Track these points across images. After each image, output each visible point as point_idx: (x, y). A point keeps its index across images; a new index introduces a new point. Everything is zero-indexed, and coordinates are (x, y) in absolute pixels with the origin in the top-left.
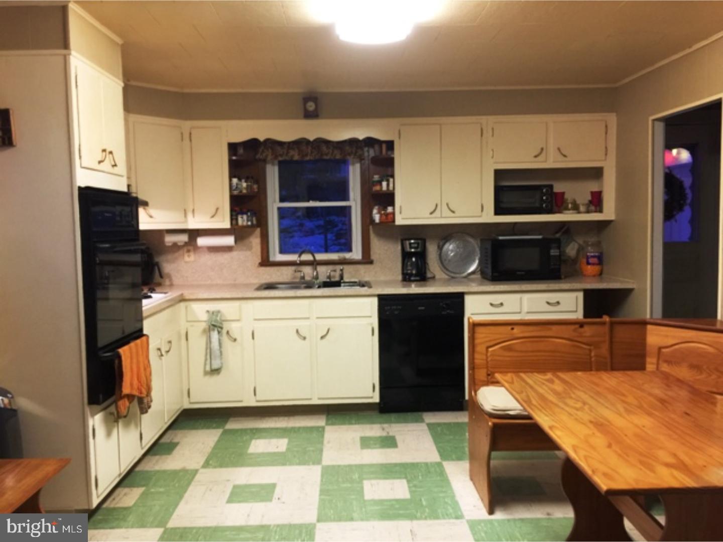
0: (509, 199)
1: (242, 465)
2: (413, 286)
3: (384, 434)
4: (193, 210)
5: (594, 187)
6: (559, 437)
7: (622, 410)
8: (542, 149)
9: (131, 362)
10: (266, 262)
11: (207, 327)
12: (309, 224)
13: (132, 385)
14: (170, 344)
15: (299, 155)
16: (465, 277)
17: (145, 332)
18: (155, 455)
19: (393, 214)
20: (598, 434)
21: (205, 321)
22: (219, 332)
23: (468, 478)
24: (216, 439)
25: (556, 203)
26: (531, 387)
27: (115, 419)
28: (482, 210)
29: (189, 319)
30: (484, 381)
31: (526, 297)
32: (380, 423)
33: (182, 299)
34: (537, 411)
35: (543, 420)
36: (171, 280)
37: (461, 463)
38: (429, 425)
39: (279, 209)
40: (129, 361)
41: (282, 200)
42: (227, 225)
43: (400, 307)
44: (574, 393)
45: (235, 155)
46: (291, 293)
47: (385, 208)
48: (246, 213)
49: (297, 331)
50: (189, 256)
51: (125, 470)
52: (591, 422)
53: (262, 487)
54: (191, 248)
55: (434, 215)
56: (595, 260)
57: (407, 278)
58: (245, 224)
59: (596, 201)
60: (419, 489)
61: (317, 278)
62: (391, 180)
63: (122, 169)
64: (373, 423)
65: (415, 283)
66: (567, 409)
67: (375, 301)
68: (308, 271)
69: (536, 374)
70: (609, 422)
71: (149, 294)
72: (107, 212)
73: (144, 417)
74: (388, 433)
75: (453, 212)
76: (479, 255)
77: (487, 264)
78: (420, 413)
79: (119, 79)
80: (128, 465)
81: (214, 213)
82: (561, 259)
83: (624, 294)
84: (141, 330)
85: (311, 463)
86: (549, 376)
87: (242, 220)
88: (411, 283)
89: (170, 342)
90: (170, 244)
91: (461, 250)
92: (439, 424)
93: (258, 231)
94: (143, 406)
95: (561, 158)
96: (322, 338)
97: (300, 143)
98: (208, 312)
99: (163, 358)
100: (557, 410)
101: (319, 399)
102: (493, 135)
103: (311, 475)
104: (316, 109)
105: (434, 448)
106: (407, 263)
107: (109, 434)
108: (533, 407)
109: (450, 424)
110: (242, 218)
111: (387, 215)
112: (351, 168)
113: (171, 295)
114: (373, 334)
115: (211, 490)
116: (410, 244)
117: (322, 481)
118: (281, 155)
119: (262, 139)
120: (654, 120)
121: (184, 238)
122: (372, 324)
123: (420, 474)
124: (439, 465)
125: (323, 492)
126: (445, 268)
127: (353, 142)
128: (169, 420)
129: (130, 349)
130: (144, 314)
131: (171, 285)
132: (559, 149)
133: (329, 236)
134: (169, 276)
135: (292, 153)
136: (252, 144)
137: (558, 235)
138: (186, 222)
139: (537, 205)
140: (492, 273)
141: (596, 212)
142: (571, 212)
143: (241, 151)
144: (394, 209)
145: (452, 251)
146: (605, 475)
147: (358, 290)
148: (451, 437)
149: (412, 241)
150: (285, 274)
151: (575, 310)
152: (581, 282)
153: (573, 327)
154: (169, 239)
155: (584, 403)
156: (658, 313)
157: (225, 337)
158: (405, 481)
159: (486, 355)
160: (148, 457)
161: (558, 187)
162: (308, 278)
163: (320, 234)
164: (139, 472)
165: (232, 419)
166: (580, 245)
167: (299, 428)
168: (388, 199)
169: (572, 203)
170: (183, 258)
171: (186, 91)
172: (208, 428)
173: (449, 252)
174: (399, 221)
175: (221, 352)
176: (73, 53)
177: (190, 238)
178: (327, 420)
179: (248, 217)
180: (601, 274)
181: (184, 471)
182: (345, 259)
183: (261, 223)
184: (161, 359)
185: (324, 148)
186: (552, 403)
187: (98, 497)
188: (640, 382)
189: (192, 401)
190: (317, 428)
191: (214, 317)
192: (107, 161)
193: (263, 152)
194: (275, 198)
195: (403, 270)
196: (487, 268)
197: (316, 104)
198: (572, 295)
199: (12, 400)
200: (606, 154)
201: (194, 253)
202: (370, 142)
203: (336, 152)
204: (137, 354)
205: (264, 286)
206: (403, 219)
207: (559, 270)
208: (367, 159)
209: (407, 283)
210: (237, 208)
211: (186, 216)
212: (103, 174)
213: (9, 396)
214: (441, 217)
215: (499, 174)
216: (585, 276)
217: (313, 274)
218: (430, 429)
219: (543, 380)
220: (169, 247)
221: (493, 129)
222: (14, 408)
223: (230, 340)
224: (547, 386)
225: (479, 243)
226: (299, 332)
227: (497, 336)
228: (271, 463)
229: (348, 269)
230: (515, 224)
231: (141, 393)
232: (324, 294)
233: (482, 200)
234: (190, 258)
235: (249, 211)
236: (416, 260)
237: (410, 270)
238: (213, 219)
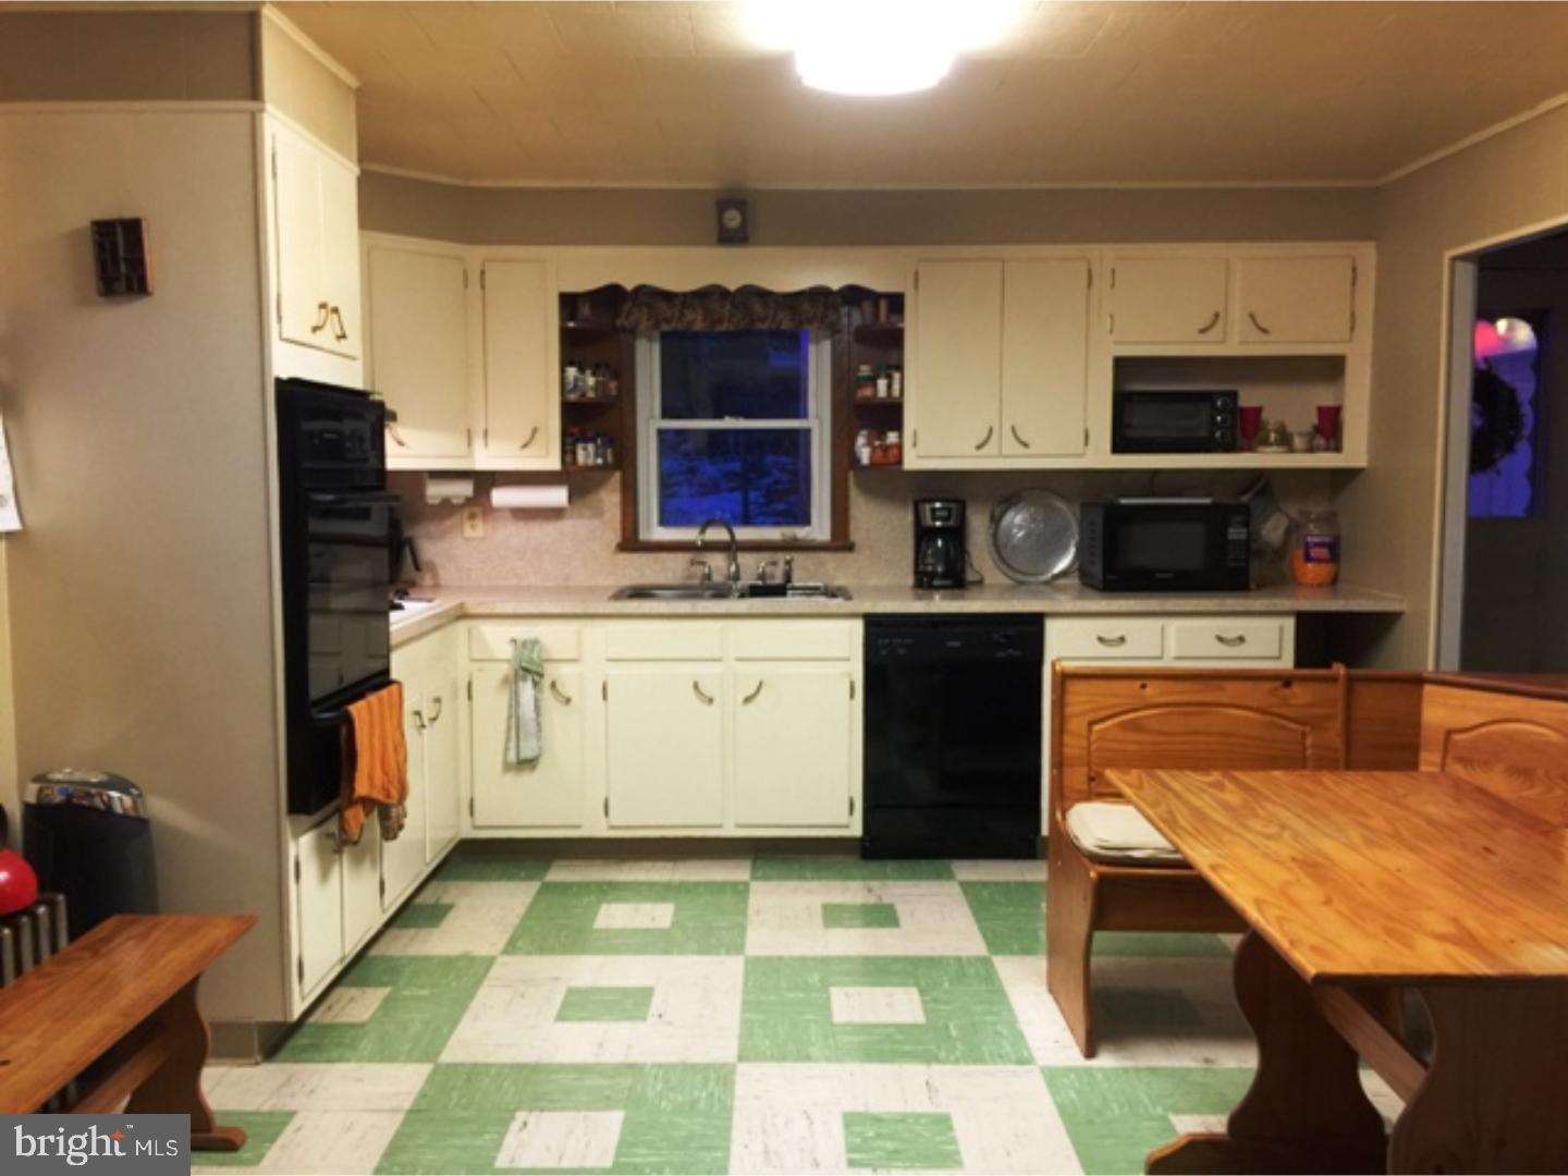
0: (1143, 420)
1: (584, 951)
2: (937, 597)
3: (872, 900)
4: (486, 433)
5: (1324, 396)
6: (1229, 884)
7: (1358, 840)
8: (1217, 316)
9: (371, 735)
10: (630, 543)
11: (512, 673)
12: (709, 470)
13: (371, 778)
14: (437, 705)
15: (704, 320)
16: (1047, 583)
17: (394, 675)
18: (406, 926)
19: (900, 446)
20: (1307, 881)
21: (508, 661)
22: (536, 684)
23: (1044, 989)
24: (527, 900)
25: (1244, 429)
26: (1178, 796)
27: (339, 845)
28: (1086, 442)
29: (477, 655)
30: (1079, 792)
31: (1174, 626)
32: (863, 878)
33: (462, 615)
34: (1190, 840)
35: (1202, 857)
36: (435, 576)
37: (1029, 959)
38: (965, 885)
39: (661, 433)
40: (366, 730)
41: (667, 413)
42: (553, 463)
43: (909, 641)
44: (1263, 808)
45: (572, 318)
46: (685, 606)
47: (882, 435)
48: (593, 440)
49: (696, 686)
50: (473, 527)
51: (351, 951)
52: (1294, 859)
53: (625, 992)
54: (477, 510)
55: (984, 451)
56: (1323, 553)
57: (924, 582)
58: (590, 461)
59: (1329, 428)
60: (942, 1007)
61: (736, 577)
62: (897, 376)
63: (354, 344)
64: (848, 878)
65: (942, 592)
66: (1250, 836)
67: (858, 626)
68: (717, 563)
69: (1189, 773)
70: (1332, 861)
71: (397, 601)
72: (329, 432)
73: (389, 846)
74: (880, 898)
75: (1025, 445)
76: (1077, 537)
77: (1093, 554)
78: (946, 861)
79: (351, 160)
80: (356, 945)
81: (527, 438)
82: (1252, 548)
83: (1379, 625)
84: (386, 671)
85: (723, 950)
86: (1215, 776)
87: (585, 455)
88: (934, 592)
89: (438, 700)
90: (436, 502)
91: (1041, 525)
92: (985, 885)
93: (617, 477)
94: (389, 824)
95: (1255, 335)
96: (747, 700)
97: (709, 296)
98: (514, 641)
99: (425, 731)
100: (1227, 837)
101: (739, 826)
102: (1113, 285)
103: (727, 973)
104: (744, 224)
105: (975, 930)
106: (925, 552)
107: (325, 874)
108: (1179, 831)
109: (1007, 884)
110: (585, 449)
111: (886, 449)
112: (812, 349)
113: (439, 606)
114: (852, 696)
115: (523, 996)
116: (934, 510)
117: (745, 984)
118: (667, 321)
119: (629, 286)
120: (1454, 259)
121: (465, 489)
122: (850, 675)
123: (945, 978)
124: (986, 961)
125: (747, 1006)
126: (1004, 561)
127: (819, 295)
128: (432, 860)
129: (369, 705)
130: (394, 640)
131: (436, 586)
132: (1252, 317)
133: (753, 495)
134: (433, 568)
135: (689, 316)
136: (610, 297)
137: (1245, 499)
138: (470, 455)
139: (1203, 433)
140: (1104, 576)
141: (1327, 449)
142: (1275, 448)
143: (585, 310)
144: (901, 437)
145: (1020, 527)
146: (1314, 949)
147: (822, 603)
148: (1011, 910)
149: (938, 505)
150: (671, 568)
151: (1277, 654)
152: (1290, 597)
153: (1269, 685)
154: (435, 491)
155: (1283, 827)
156: (1452, 661)
157: (547, 695)
158: (914, 991)
159: (1088, 738)
160: (393, 932)
161: (1249, 397)
162: (717, 578)
163: (732, 490)
164: (375, 958)
165: (557, 863)
166: (1291, 520)
167: (697, 884)
168: (889, 415)
169: (1276, 431)
170: (462, 531)
171: (474, 183)
172: (511, 878)
173: (1015, 530)
174: (912, 462)
175: (539, 725)
176: (269, 107)
177: (476, 490)
178: (754, 869)
179: (597, 447)
180: (1334, 580)
181: (469, 959)
182: (795, 539)
183: (623, 460)
184: (420, 734)
185: (758, 308)
186: (1219, 824)
187: (303, 998)
188: (1400, 791)
189: (479, 822)
190: (734, 885)
191: (526, 653)
192: (327, 328)
193: (629, 314)
194: (652, 410)
195: (916, 564)
196: (1093, 563)
197: (744, 214)
198: (1271, 624)
199: (139, 801)
200: (1352, 329)
201: (485, 521)
202: (854, 295)
203: (781, 315)
204: (382, 716)
205: (628, 592)
206: (919, 457)
207: (1245, 571)
208: (846, 330)
209: (926, 592)
210: (575, 430)
211: (470, 444)
212: (319, 353)
213: (134, 791)
214: (1001, 455)
215: (1124, 367)
216: (1300, 584)
217: (729, 569)
218: (966, 893)
219: (1203, 782)
220: (433, 506)
221: (1113, 271)
222: (142, 814)
223: (557, 700)
224: (1211, 796)
225: (1078, 511)
226: (702, 687)
227: (1112, 701)
228: (643, 950)
229: (801, 561)
230: (1155, 472)
231: (388, 796)
232: (754, 611)
233: (1085, 420)
234: (475, 531)
235: (598, 435)
236: (945, 544)
237: (931, 564)
238: (526, 452)
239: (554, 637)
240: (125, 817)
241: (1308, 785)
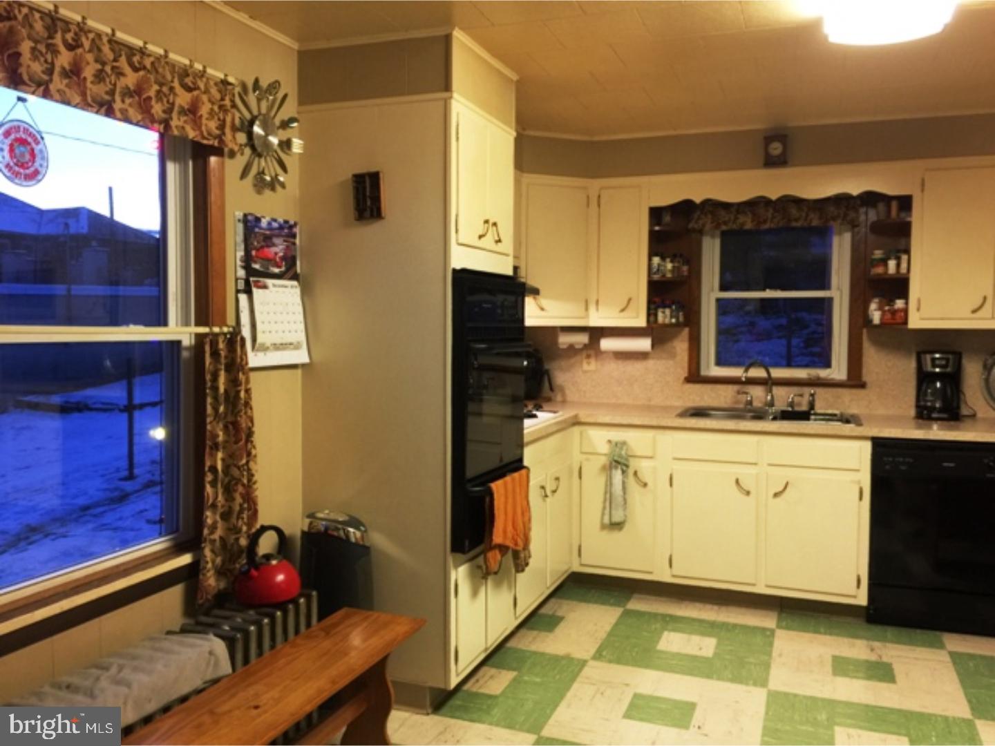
1: (647, 666)
2: (935, 427)
3: (873, 658)
4: (597, 302)
9: (506, 503)
10: (695, 376)
11: (608, 463)
12: (763, 324)
13: (505, 532)
14: (557, 481)
15: (753, 221)
17: (526, 463)
18: (532, 629)
19: (906, 311)
21: (605, 455)
22: (623, 472)
24: (613, 621)
27: (482, 574)
29: (585, 450)
32: (868, 639)
33: (576, 422)
36: (564, 395)
38: (953, 655)
39: (718, 300)
40: (503, 499)
41: (723, 288)
42: (641, 322)
43: (910, 460)
45: (658, 224)
46: (730, 424)
47: (891, 302)
48: (669, 307)
49: (737, 481)
50: (589, 363)
51: (493, 644)
53: (676, 704)
54: (592, 352)
55: (978, 314)
57: (924, 414)
58: (667, 321)
61: (771, 404)
62: (904, 258)
63: (507, 245)
64: (855, 636)
65: (939, 423)
67: (867, 447)
68: (757, 393)
71: (534, 412)
72: (486, 302)
73: (520, 576)
74: (880, 657)
78: (939, 633)
79: (511, 128)
80: (496, 641)
81: (624, 306)
84: (521, 460)
85: (751, 682)
87: (664, 316)
88: (933, 423)
90: (565, 347)
92: (970, 657)
93: (686, 332)
94: (519, 562)
96: (776, 495)
97: (755, 205)
98: (610, 441)
99: (548, 500)
101: (768, 586)
103: (753, 700)
104: (784, 153)
105: (961, 694)
106: (926, 391)
107: (475, 593)
110: (664, 312)
111: (894, 312)
112: (836, 240)
113: (562, 416)
114: (861, 498)
115: (602, 694)
116: (934, 360)
117: (767, 713)
118: (725, 223)
119: (698, 200)
121: (583, 339)
122: (859, 482)
123: (933, 733)
124: (969, 724)
125: (767, 731)
127: (842, 200)
128: (552, 584)
129: (505, 484)
130: (526, 439)
131: (564, 402)
133: (795, 341)
134: (562, 389)
135: (742, 219)
136: (685, 208)
138: (587, 317)
143: (667, 218)
144: (907, 303)
147: (838, 427)
149: (937, 356)
150: (723, 396)
154: (564, 340)
157: (631, 480)
158: (906, 740)
160: (523, 631)
162: (757, 404)
163: (780, 338)
164: (510, 648)
165: (636, 596)
167: (735, 626)
168: (899, 287)
170: (582, 367)
171: (596, 138)
172: (603, 603)
174: (915, 322)
175: (625, 500)
176: (456, 96)
177: (591, 338)
178: (779, 620)
179: (671, 313)
181: (568, 658)
182: (819, 378)
183: (691, 320)
184: (545, 501)
185: (794, 211)
187: (458, 675)
189: (584, 562)
190: (764, 630)
191: (617, 450)
192: (489, 235)
193: (699, 218)
194: (712, 285)
195: (918, 399)
197: (785, 145)
199: (365, 534)
201: (596, 360)
202: (870, 199)
203: (812, 215)
204: (514, 491)
205: (692, 412)
206: (921, 319)
208: (863, 225)
209: (926, 422)
210: (657, 300)
211: (587, 309)
212: (484, 252)
213: (362, 528)
214: (992, 318)
217: (766, 398)
218: (954, 662)
220: (563, 350)
222: (367, 544)
223: (638, 484)
226: (742, 483)
228: (690, 671)
229: (821, 393)
231: (516, 544)
232: (782, 431)
234: (590, 366)
235: (674, 302)
236: (943, 386)
237: (931, 401)
238: (622, 314)
239: (637, 440)
240: (356, 545)
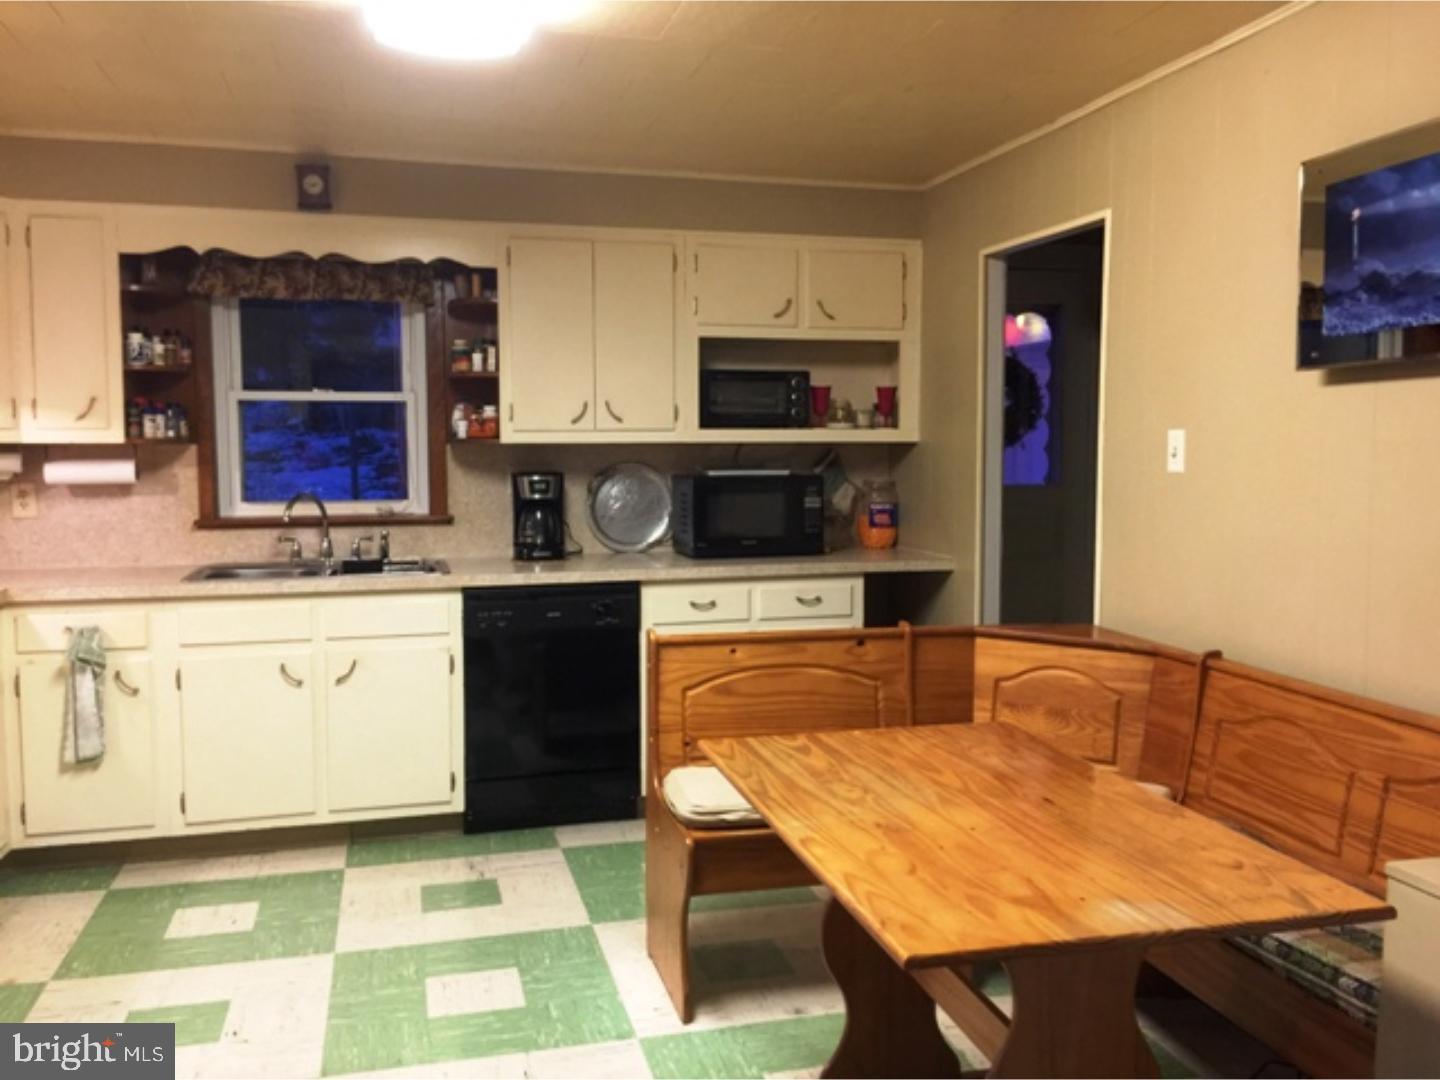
0: (729, 398)
1: (150, 967)
2: (537, 569)
3: (474, 877)
4: (34, 403)
5: (881, 378)
6: (817, 859)
7: (934, 799)
8: (789, 302)
10: (210, 519)
11: (68, 664)
12: (317, 444)
15: (287, 288)
16: (642, 552)
19: (496, 420)
20: (891, 849)
21: (62, 652)
22: (96, 676)
23: (645, 953)
24: (89, 913)
25: (814, 407)
26: (768, 764)
28: (676, 418)
29: (24, 647)
30: (675, 757)
31: (759, 589)
32: (466, 854)
33: (6, 604)
34: (779, 811)
35: (791, 829)
37: (630, 924)
38: (568, 852)
39: (242, 403)
41: (249, 384)
42: (116, 435)
43: (509, 613)
44: (847, 772)
45: (136, 281)
47: (479, 409)
48: (163, 412)
49: (283, 669)
50: (24, 506)
52: (878, 826)
53: (197, 1011)
54: (27, 487)
55: (580, 425)
56: (885, 518)
57: (524, 554)
58: (160, 434)
59: (887, 406)
60: (544, 986)
61: (329, 554)
62: (491, 351)
64: (450, 855)
65: (542, 563)
66: (833, 802)
67: (456, 601)
68: (308, 541)
69: (776, 738)
70: (911, 824)
74: (482, 874)
75: (619, 420)
76: (670, 508)
77: (685, 524)
78: (550, 829)
81: (84, 408)
82: (825, 515)
83: (935, 581)
85: (311, 950)
86: (802, 740)
87: (154, 427)
88: (534, 564)
91: (636, 497)
92: (588, 849)
93: (192, 451)
95: (823, 320)
96: (340, 681)
97: (289, 263)
98: (69, 630)
100: (815, 805)
101: (332, 812)
102: (696, 270)
103: (313, 974)
104: (326, 190)
105: (577, 897)
106: (525, 522)
108: (771, 804)
109: (609, 847)
110: (154, 421)
111: (483, 422)
112: (405, 322)
114: (452, 670)
116: (532, 483)
117: (334, 987)
118: (246, 287)
119: (200, 247)
120: (988, 257)
121: (11, 464)
122: (449, 649)
123: (546, 954)
124: (587, 931)
125: (335, 1011)
126: (603, 533)
127: (409, 267)
132: (820, 304)
133: (363, 470)
135: (270, 283)
136: (178, 260)
137: (818, 470)
138: (16, 427)
139: (781, 410)
140: (695, 542)
141: (886, 426)
142: (842, 425)
143: (150, 274)
144: (497, 411)
145: (617, 499)
146: (904, 927)
147: (419, 578)
148: (613, 873)
149: (536, 478)
150: (258, 546)
151: (849, 612)
152: (858, 560)
153: (846, 644)
155: (866, 790)
156: (993, 616)
157: (110, 687)
158: (514, 971)
159: (683, 704)
161: (819, 377)
162: (307, 554)
163: (342, 465)
165: (127, 867)
166: (857, 489)
167: (286, 878)
168: (485, 390)
169: (843, 409)
170: (11, 511)
172: (70, 889)
173: (612, 502)
174: (509, 435)
175: (101, 719)
177: (26, 465)
178: (350, 855)
179: (167, 419)
180: (894, 543)
181: (11, 986)
182: (392, 514)
183: (200, 433)
185: (345, 276)
186: (807, 792)
188: (966, 744)
189: (32, 830)
190: (328, 874)
191: (83, 641)
193: (203, 278)
194: (232, 380)
195: (516, 535)
196: (685, 532)
197: (326, 181)
198: (844, 585)
200: (904, 318)
201: (37, 499)
202: (446, 268)
203: (371, 286)
205: (209, 572)
206: (516, 431)
207: (819, 536)
208: (439, 304)
209: (526, 564)
210: (140, 400)
211: (15, 415)
214: (595, 430)
215: (709, 347)
216: (867, 548)
217: (321, 546)
218: (569, 861)
219: (788, 746)
221: (696, 257)
223: (124, 691)
224: (797, 760)
225: (670, 483)
226: (288, 670)
227: (705, 667)
228: (217, 958)
229: (396, 533)
230: (740, 446)
232: (345, 588)
233: (674, 399)
234: (27, 509)
235: (169, 406)
236: (544, 516)
237: (531, 536)
238: (81, 423)
239: (116, 624)
241: (885, 743)
